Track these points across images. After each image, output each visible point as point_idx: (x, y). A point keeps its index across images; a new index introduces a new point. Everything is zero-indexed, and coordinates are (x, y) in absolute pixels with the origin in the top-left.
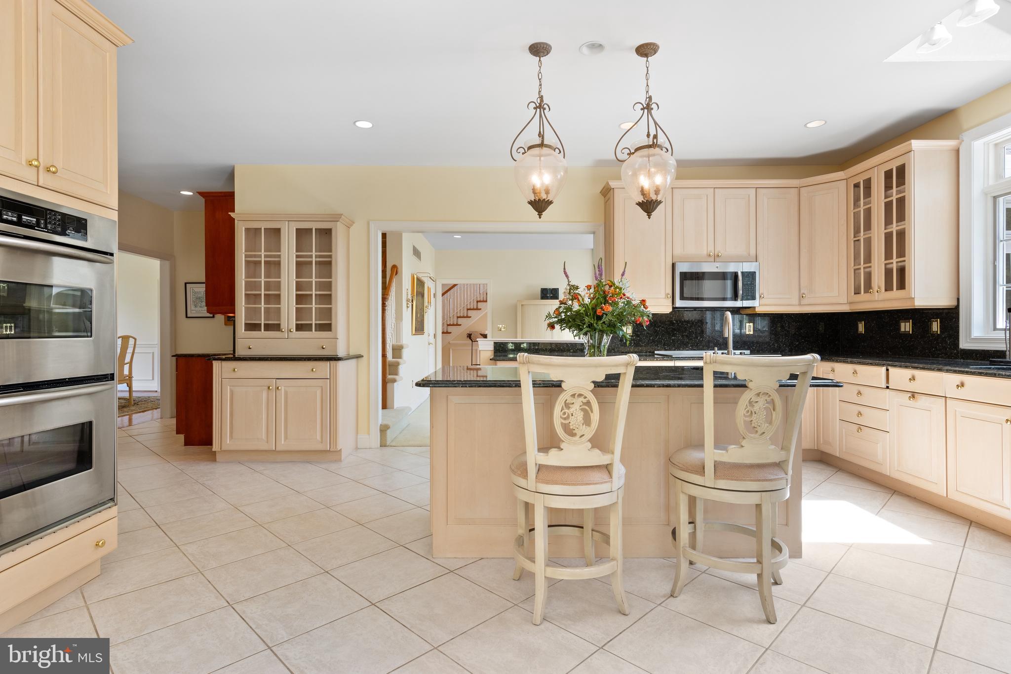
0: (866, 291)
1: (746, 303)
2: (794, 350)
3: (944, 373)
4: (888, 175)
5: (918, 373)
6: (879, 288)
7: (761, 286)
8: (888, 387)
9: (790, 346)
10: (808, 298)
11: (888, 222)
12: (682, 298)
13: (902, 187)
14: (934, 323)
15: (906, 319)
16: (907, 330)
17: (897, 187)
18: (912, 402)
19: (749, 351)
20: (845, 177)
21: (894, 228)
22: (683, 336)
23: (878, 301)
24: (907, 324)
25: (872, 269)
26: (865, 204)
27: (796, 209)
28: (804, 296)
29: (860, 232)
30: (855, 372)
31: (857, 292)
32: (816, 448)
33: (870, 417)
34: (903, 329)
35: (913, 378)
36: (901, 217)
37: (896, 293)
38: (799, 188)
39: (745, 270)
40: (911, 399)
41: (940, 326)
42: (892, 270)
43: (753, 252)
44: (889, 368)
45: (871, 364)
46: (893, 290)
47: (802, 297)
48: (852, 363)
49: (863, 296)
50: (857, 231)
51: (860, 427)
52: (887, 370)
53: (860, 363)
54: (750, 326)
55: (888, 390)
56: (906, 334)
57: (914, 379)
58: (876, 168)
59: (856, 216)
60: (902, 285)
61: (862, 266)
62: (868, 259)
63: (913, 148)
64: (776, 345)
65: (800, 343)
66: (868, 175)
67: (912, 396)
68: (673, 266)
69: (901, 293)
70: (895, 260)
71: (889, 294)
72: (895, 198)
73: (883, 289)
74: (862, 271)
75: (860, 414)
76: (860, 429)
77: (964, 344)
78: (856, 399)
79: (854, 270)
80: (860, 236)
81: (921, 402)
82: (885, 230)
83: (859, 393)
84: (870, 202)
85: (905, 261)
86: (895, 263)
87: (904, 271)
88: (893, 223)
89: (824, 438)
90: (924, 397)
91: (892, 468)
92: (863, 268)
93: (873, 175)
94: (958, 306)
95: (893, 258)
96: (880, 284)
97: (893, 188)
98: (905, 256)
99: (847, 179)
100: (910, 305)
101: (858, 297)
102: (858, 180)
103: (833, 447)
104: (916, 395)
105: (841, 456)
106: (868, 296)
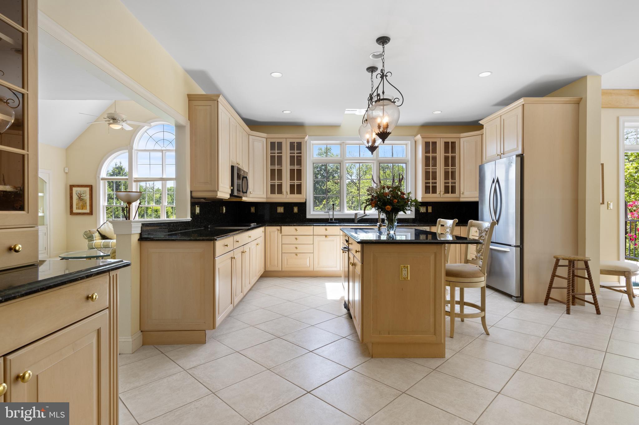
17: (297, 151)
21: (296, 168)
23: (286, 198)
25: (283, 184)
26: (278, 153)
27: (248, 145)
28: (251, 192)
38: (249, 135)
46: (294, 194)
49: (277, 195)
58: (285, 139)
62: (280, 179)
66: (279, 140)
67: (326, 236)
68: (233, 167)
69: (299, 196)
70: (296, 181)
71: (292, 196)
72: (296, 155)
73: (289, 193)
74: (276, 184)
75: (296, 248)
76: (296, 255)
77: (308, 216)
78: (295, 242)
79: (271, 182)
80: (275, 167)
81: (330, 238)
82: (290, 167)
83: (296, 239)
84: (281, 153)
85: (301, 182)
86: (296, 182)
87: (299, 186)
88: (295, 165)
89: (270, 264)
90: (331, 236)
91: (314, 267)
92: (276, 182)
93: (283, 141)
94: (306, 202)
95: (295, 181)
96: (287, 191)
97: (295, 150)
98: (301, 180)
99: (267, 138)
100: (303, 201)
101: (273, 196)
102: (273, 141)
103: (278, 267)
104: (327, 236)
105: (283, 270)
106: (280, 195)
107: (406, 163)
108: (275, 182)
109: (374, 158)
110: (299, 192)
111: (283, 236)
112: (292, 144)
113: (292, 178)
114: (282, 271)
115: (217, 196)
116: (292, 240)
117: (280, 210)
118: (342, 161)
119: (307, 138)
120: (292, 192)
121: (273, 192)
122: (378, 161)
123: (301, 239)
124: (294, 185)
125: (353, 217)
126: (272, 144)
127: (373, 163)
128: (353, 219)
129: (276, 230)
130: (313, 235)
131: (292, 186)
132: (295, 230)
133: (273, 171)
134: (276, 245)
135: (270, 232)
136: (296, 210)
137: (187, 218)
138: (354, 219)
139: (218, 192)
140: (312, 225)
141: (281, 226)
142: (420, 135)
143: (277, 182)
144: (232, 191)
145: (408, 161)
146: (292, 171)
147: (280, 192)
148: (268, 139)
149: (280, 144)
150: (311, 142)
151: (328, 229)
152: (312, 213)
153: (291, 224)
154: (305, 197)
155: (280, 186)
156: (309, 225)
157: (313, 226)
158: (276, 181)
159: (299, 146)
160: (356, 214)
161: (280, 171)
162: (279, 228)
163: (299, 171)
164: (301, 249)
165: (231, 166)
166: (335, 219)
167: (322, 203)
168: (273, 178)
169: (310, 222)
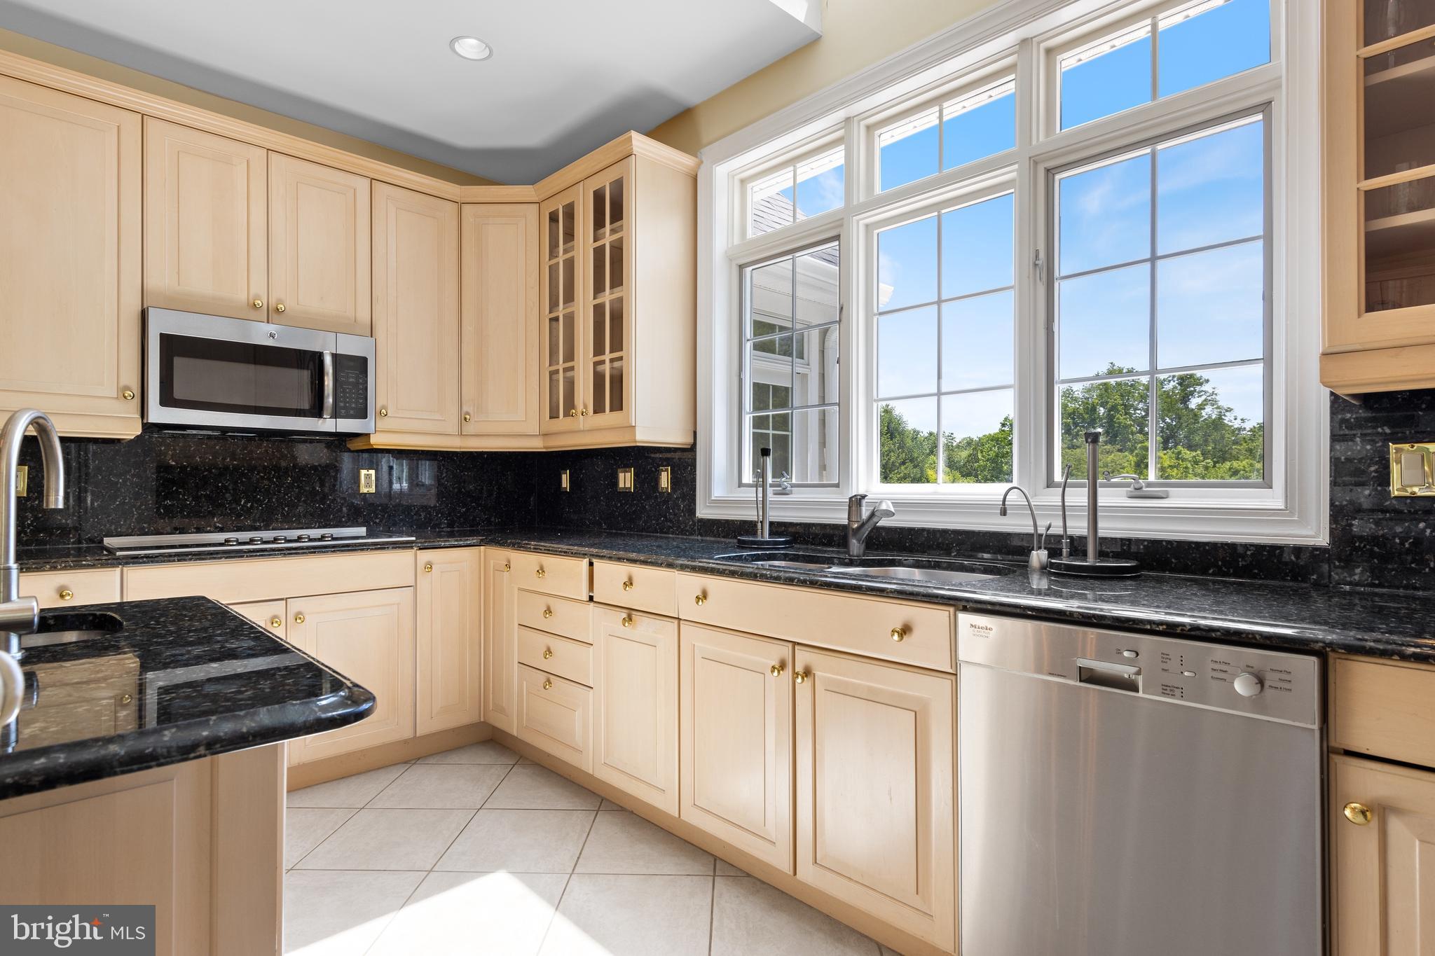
0: (567, 414)
1: (346, 425)
2: (457, 524)
3: (677, 572)
4: (599, 197)
5: (639, 572)
6: (585, 406)
7: (380, 388)
8: (591, 599)
9: (449, 514)
10: (475, 421)
11: (599, 288)
12: (167, 400)
13: (618, 223)
14: (663, 473)
15: (626, 467)
16: (628, 485)
17: (611, 223)
18: (627, 630)
19: (364, 529)
20: (536, 199)
21: (607, 297)
22: (197, 498)
23: (583, 431)
24: (628, 475)
25: (575, 373)
26: (565, 251)
27: (455, 244)
28: (468, 417)
29: (558, 305)
30: (541, 570)
31: (554, 415)
32: (482, 720)
33: (566, 659)
34: (621, 485)
35: (629, 583)
36: (617, 281)
37: (608, 418)
38: (460, 204)
39: (341, 351)
40: (627, 624)
41: (671, 478)
42: (603, 376)
43: (364, 316)
44: (594, 561)
45: (566, 553)
46: (605, 412)
47: (464, 419)
48: (536, 550)
49: (562, 423)
50: (554, 305)
51: (550, 678)
52: (591, 564)
53: (549, 551)
54: (368, 476)
55: (592, 604)
56: (626, 494)
57: (631, 584)
58: (581, 183)
59: (553, 270)
60: (618, 405)
61: (561, 366)
62: (570, 356)
63: (635, 150)
64: (423, 515)
65: (468, 510)
66: (569, 197)
67: (629, 616)
69: (615, 418)
70: (608, 356)
71: (600, 419)
72: (608, 241)
73: (590, 408)
74: (561, 376)
75: (549, 651)
76: (549, 682)
77: (702, 511)
79: (551, 373)
80: (559, 310)
81: (642, 629)
82: (594, 299)
83: (548, 610)
84: (573, 247)
85: (623, 358)
86: (609, 361)
88: (605, 288)
89: (494, 700)
90: (646, 620)
91: (596, 760)
92: (562, 370)
93: (578, 196)
95: (605, 353)
96: (586, 401)
97: (605, 223)
98: (622, 349)
99: (539, 204)
101: (554, 424)
102: (555, 205)
103: (508, 716)
105: (520, 736)
106: (568, 422)
108: (559, 371)
136: (664, 480)
148: (542, 206)
150: (720, 169)
160: (853, 504)
169: (708, 538)
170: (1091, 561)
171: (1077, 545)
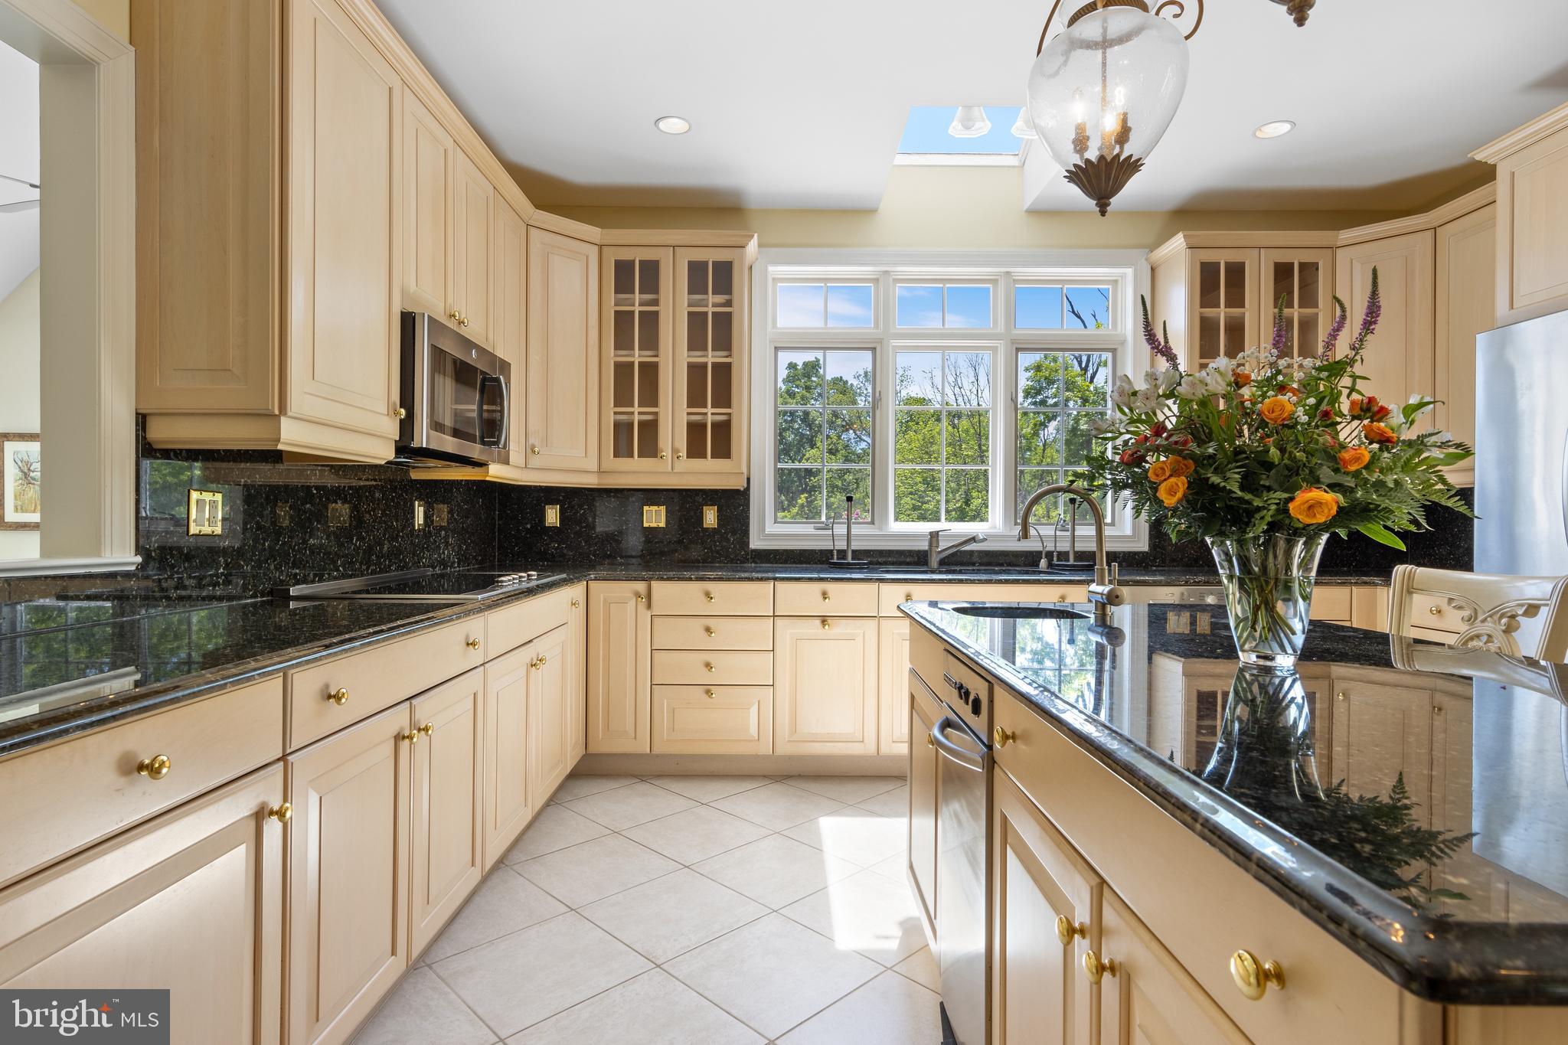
11: (694, 347)
12: (432, 422)
14: (708, 511)
17: (714, 294)
20: (599, 241)
21: (710, 358)
26: (643, 303)
27: (524, 265)
28: (536, 449)
32: (585, 752)
37: (710, 463)
38: (527, 225)
41: (718, 516)
42: (702, 424)
43: (491, 336)
47: (531, 452)
49: (637, 462)
51: (711, 689)
56: (654, 528)
58: (671, 249)
63: (749, 244)
66: (649, 255)
67: (824, 620)
68: (408, 322)
69: (720, 464)
70: (709, 410)
71: (697, 464)
72: (710, 310)
73: (683, 453)
74: (636, 418)
75: (708, 666)
76: (709, 693)
77: (756, 543)
78: (702, 641)
79: (615, 413)
80: (633, 356)
81: (838, 628)
82: (688, 356)
83: (708, 630)
84: (656, 302)
85: (729, 414)
86: (711, 414)
87: (723, 430)
88: (706, 349)
89: (607, 726)
90: (844, 621)
91: (778, 743)
92: (637, 413)
93: (665, 258)
94: (748, 489)
95: (706, 407)
96: (677, 445)
97: (706, 293)
98: (729, 407)
99: (601, 247)
100: (738, 484)
101: (624, 463)
102: (625, 255)
103: (635, 738)
104: (830, 621)
105: (656, 750)
106: (648, 463)
107: (1114, 351)
108: (632, 413)
109: (999, 331)
110: (723, 449)
111: (656, 620)
112: (697, 270)
113: (696, 398)
114: (651, 756)
115: (278, 440)
116: (691, 633)
117: (655, 517)
118: (881, 341)
119: (752, 246)
120: (695, 450)
121: (622, 449)
122: (1013, 342)
123: (728, 633)
124: (704, 426)
125: (924, 546)
126: (623, 270)
127: (995, 349)
128: (919, 552)
129: (631, 595)
130: (774, 616)
131: (695, 430)
132: (703, 597)
133: (623, 371)
134: (630, 653)
135: (608, 604)
136: (710, 517)
137: (99, 555)
138: (927, 551)
139: (283, 419)
140: (768, 579)
141: (648, 580)
142: (1185, 236)
143: (640, 413)
144: (407, 426)
145: (1123, 343)
146: (696, 372)
147: (650, 447)
148: (605, 249)
149: (651, 270)
150: (771, 268)
151: (830, 594)
152: (771, 528)
153: (687, 574)
154: (744, 470)
155: (650, 429)
156: (760, 575)
157: (775, 579)
158: (636, 409)
159: (723, 276)
160: (934, 536)
161: (650, 372)
162: (640, 586)
163: (724, 372)
164: (728, 668)
165: (402, 313)
166: (857, 554)
167: (797, 503)
168: (622, 397)
169: (763, 565)
170: (1071, 562)
171: (1063, 555)
